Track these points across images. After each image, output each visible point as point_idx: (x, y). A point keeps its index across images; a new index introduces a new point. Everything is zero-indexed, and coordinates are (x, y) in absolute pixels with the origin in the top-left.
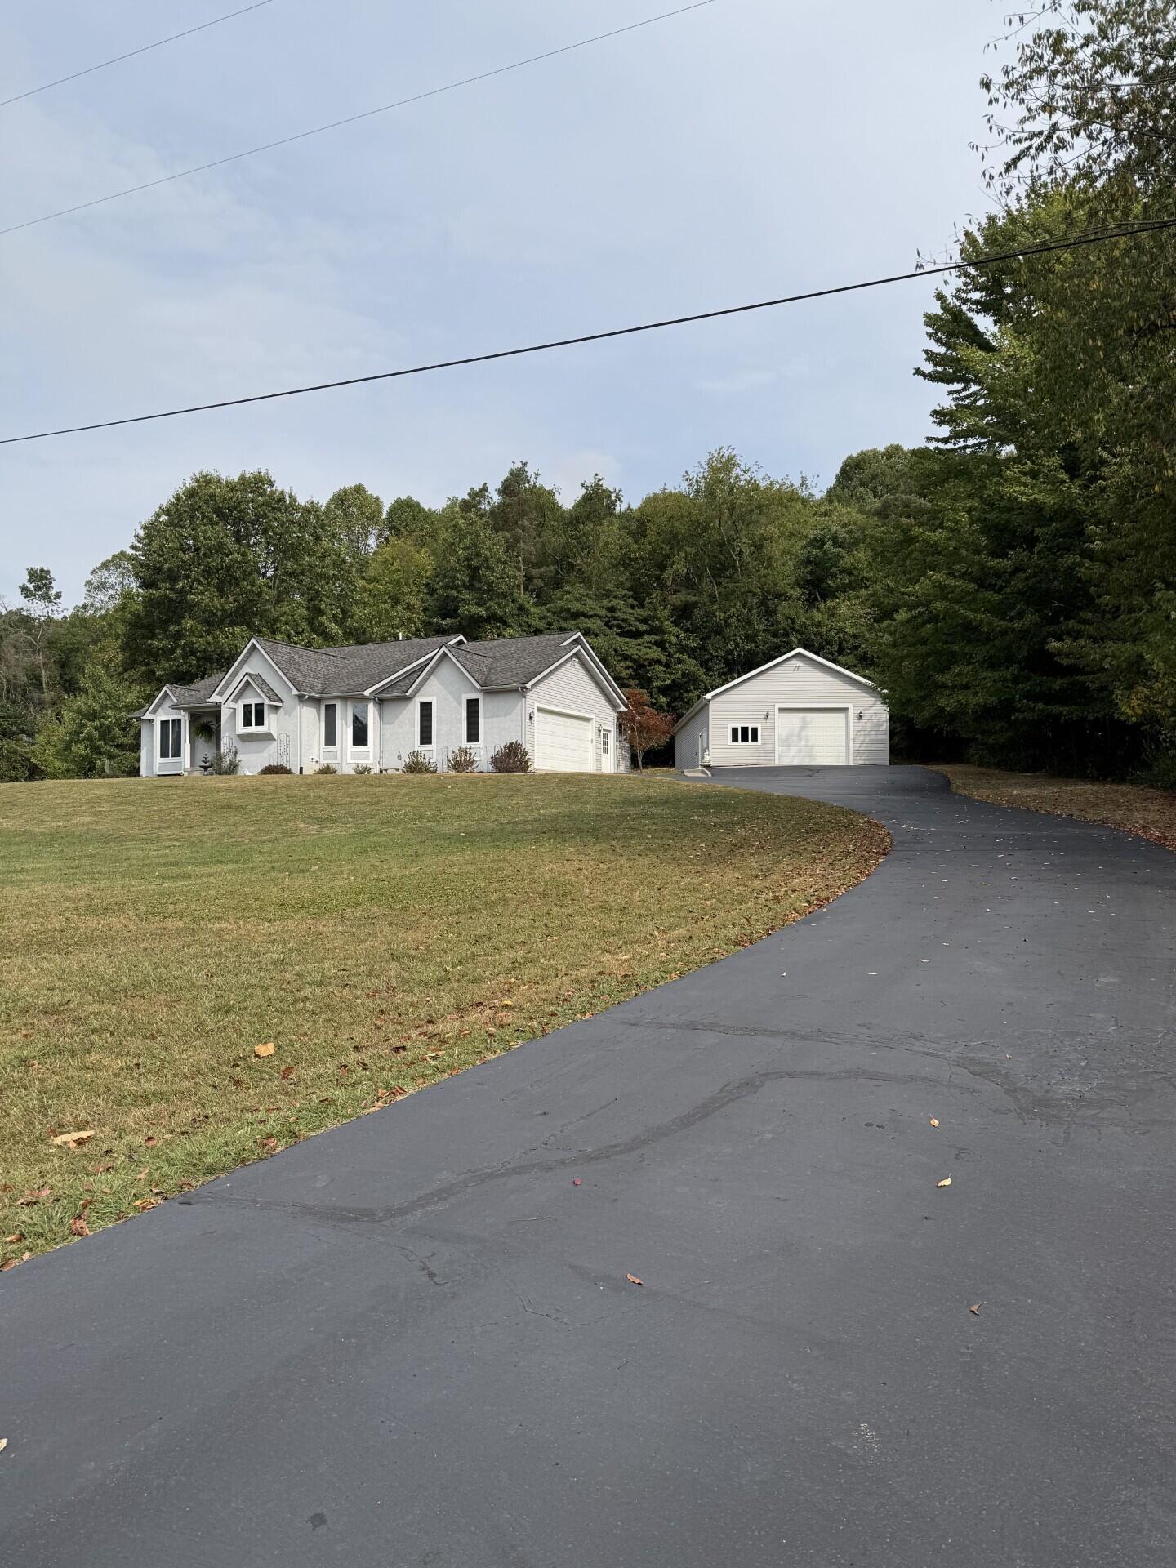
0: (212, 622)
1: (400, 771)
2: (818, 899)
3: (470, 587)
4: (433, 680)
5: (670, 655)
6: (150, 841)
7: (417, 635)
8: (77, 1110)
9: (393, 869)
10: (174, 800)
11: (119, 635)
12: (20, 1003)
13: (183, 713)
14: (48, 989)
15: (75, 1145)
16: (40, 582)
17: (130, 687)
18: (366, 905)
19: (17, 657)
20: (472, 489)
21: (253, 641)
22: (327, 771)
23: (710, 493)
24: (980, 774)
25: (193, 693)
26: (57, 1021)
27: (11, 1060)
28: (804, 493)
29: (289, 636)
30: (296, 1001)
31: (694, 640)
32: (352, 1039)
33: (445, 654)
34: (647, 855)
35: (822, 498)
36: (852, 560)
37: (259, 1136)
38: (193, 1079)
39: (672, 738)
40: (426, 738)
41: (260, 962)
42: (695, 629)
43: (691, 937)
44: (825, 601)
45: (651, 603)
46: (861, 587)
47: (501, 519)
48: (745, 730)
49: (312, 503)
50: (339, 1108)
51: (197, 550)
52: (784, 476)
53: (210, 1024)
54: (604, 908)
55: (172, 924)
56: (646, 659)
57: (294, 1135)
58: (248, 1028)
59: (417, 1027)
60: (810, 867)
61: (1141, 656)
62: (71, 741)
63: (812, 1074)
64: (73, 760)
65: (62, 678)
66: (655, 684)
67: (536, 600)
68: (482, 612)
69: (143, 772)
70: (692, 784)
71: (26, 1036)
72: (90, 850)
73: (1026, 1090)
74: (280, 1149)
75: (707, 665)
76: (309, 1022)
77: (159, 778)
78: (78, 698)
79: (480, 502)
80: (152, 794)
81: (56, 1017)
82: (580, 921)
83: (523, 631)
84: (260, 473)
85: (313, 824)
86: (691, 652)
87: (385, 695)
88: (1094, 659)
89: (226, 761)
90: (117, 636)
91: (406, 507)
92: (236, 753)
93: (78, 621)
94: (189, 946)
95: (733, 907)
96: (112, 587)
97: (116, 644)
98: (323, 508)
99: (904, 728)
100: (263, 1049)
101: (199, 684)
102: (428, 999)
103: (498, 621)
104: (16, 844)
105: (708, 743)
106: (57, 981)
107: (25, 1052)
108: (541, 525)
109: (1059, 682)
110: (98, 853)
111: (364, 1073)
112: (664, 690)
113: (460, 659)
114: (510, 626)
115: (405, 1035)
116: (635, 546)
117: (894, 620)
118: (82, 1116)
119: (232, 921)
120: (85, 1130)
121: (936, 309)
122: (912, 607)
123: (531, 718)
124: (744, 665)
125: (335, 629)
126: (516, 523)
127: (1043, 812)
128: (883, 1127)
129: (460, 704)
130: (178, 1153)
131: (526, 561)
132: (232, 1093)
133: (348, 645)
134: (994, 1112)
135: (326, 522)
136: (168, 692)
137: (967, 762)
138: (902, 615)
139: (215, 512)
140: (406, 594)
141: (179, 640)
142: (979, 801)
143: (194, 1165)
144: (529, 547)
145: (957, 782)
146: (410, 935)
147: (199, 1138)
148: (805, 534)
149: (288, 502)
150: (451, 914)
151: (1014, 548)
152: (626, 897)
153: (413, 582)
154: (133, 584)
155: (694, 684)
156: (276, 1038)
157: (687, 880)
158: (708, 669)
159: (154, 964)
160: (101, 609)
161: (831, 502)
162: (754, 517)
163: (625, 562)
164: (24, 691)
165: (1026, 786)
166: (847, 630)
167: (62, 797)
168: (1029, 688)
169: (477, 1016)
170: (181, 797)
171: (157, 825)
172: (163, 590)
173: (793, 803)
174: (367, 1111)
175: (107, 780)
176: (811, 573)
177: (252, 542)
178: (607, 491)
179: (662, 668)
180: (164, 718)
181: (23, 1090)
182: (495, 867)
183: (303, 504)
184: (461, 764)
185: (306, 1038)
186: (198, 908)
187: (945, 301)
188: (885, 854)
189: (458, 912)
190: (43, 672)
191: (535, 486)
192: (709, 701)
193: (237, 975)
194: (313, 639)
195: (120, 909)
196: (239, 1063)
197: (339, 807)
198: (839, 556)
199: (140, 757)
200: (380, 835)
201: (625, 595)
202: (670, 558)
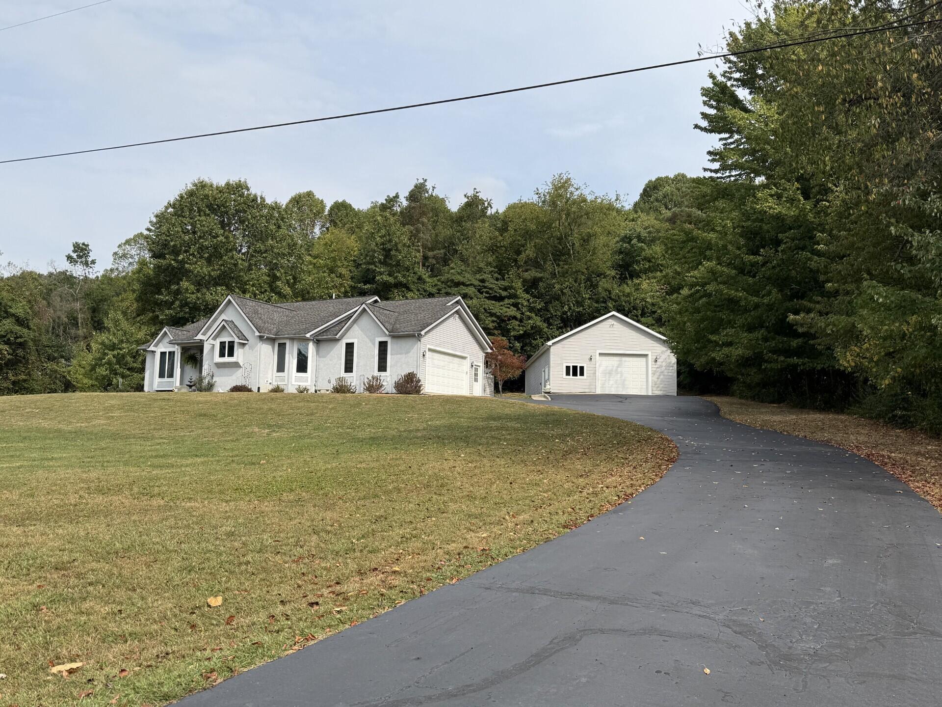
0: (201, 283)
1: (330, 391)
2: (625, 495)
3: (384, 263)
4: (355, 327)
5: (523, 314)
6: (146, 439)
7: (346, 295)
8: (71, 645)
9: (321, 464)
10: (166, 409)
11: (135, 290)
12: (38, 561)
13: (176, 347)
14: (60, 550)
15: (67, 674)
16: (81, 252)
17: (140, 327)
18: (298, 491)
19: (61, 304)
20: (388, 196)
21: (229, 297)
22: (277, 390)
23: (553, 204)
24: (741, 404)
25: (184, 333)
26: (63, 575)
27: (26, 605)
28: (618, 205)
29: (255, 295)
30: (240, 564)
31: (540, 303)
32: (280, 595)
33: (364, 310)
34: (503, 457)
35: (630, 210)
36: (651, 252)
37: (204, 671)
38: (160, 622)
39: (524, 372)
40: (349, 368)
41: (217, 533)
42: (539, 296)
43: (532, 521)
44: (632, 280)
45: (509, 278)
46: (658, 271)
47: (407, 217)
48: (575, 368)
49: (276, 202)
50: (266, 650)
51: (194, 233)
52: (604, 194)
53: (177, 580)
54: (471, 497)
55: (157, 502)
56: (506, 316)
57: (231, 670)
58: (204, 584)
59: (328, 587)
60: (619, 470)
61: (854, 326)
62: (96, 365)
63: (618, 630)
64: (97, 379)
65: (92, 319)
66: (512, 334)
67: (430, 273)
68: (391, 280)
69: (146, 388)
70: (537, 406)
71: (39, 586)
72: (103, 444)
73: (774, 646)
74: (219, 681)
75: (549, 321)
76: (248, 580)
77: (157, 393)
78: (103, 335)
79: (393, 206)
80: (150, 405)
81: (63, 572)
82: (452, 506)
83: (420, 294)
84: (240, 181)
85: (264, 428)
86: (538, 312)
87: (320, 337)
88: (821, 327)
89: (206, 381)
90: (134, 291)
91: (341, 207)
92: (213, 376)
93: (107, 279)
94: (167, 519)
95: (563, 498)
96: (132, 257)
97: (132, 296)
98: (284, 206)
99: (688, 369)
100: (213, 601)
101: (189, 327)
102: (338, 565)
103: (403, 287)
104: (50, 439)
105: (549, 375)
106: (67, 544)
107: (37, 599)
108: (436, 222)
109: (796, 341)
110: (108, 447)
111: (286, 622)
112: (518, 338)
113: (375, 313)
114: (412, 291)
115: (319, 593)
116: (501, 238)
117: (680, 294)
118: (75, 651)
119: (199, 500)
120: (76, 662)
121: (709, 84)
122: (692, 286)
123: (424, 355)
124: (575, 322)
125: (287, 290)
126: (418, 220)
127: (785, 433)
128: (668, 674)
129: (374, 344)
130: (143, 683)
131: (424, 247)
132: (188, 635)
133: (297, 301)
134: (751, 663)
135: (285, 216)
136: (167, 332)
137: (732, 395)
138: (685, 292)
139: (207, 206)
140: (340, 267)
141: (178, 295)
142: (739, 424)
143: (154, 693)
144: (426, 236)
145: (724, 409)
146: (329, 515)
147: (159, 671)
148: (618, 233)
149: (259, 202)
150: (359, 499)
151: (764, 247)
152: (487, 489)
153: (345, 258)
154: (147, 255)
155: (540, 334)
156: (224, 592)
157: (532, 477)
158: (550, 324)
159: (140, 532)
160: (123, 272)
161: (636, 212)
162: (583, 220)
163: (493, 249)
164: (65, 328)
165: (773, 414)
166: (648, 300)
167: (86, 405)
168: (774, 345)
169: (374, 579)
170: (171, 407)
171: (152, 427)
172: (170, 260)
173: (609, 422)
174: (286, 653)
175: (119, 394)
176: (623, 260)
177: (232, 229)
178: (482, 200)
179: (517, 323)
180: (163, 350)
181: (33, 629)
182: (393, 465)
183: (270, 203)
184: (373, 387)
185: (246, 593)
186: (176, 490)
187: (716, 79)
188: (674, 462)
189: (364, 498)
190: (79, 315)
191: (432, 195)
192: (550, 346)
193: (199, 543)
194: (272, 296)
195: (119, 489)
196: (195, 611)
197: (284, 417)
198: (642, 249)
199: (144, 377)
200: (312, 438)
201: (492, 271)
202: (524, 247)
